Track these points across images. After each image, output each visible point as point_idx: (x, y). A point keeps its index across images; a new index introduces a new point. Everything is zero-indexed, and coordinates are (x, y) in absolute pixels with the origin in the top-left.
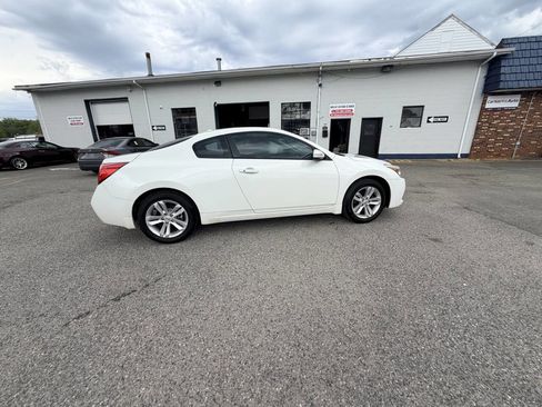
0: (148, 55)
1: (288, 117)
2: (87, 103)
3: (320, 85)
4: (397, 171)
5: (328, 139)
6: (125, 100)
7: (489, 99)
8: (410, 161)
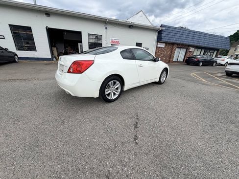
1: (91, 41)
3: (106, 28)
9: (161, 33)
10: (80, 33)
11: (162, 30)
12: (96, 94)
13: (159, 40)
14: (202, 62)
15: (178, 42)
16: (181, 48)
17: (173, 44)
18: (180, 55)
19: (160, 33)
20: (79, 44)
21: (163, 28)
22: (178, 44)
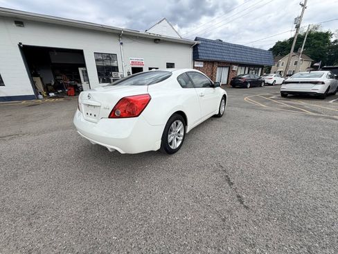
1: (101, 64)
3: (122, 44)
7: (195, 62)
9: (197, 48)
10: (80, 52)
11: (197, 45)
13: (196, 57)
14: (250, 82)
15: (219, 59)
16: (222, 67)
17: (213, 62)
18: (222, 75)
19: (195, 48)
20: (80, 70)
21: (199, 42)
22: (218, 62)
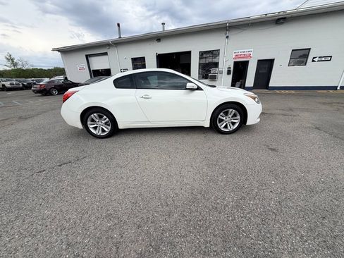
0: (118, 25)
1: (203, 61)
2: (87, 57)
4: (254, 98)
5: (231, 76)
6: (106, 54)
8: (293, 92)
10: (189, 53)
12: (80, 126)
